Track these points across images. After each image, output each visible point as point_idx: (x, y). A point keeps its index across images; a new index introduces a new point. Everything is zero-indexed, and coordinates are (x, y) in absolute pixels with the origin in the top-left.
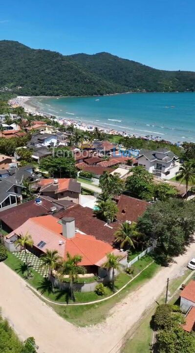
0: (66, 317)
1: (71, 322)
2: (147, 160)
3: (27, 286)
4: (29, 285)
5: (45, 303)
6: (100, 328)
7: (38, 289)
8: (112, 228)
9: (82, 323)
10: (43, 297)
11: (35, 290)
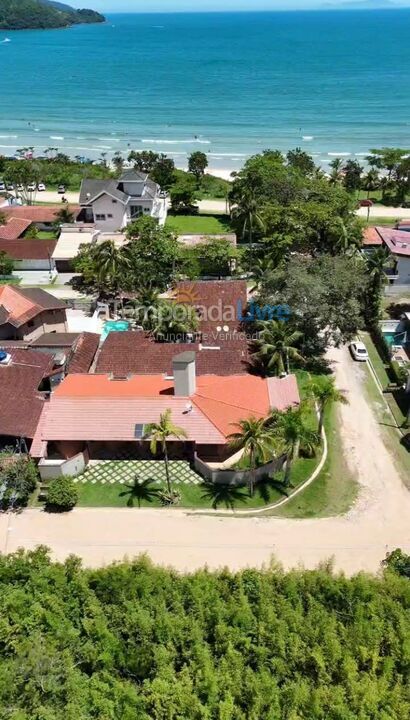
0: (310, 515)
1: (327, 516)
2: (115, 201)
3: (189, 514)
4: (189, 511)
5: (255, 519)
6: (368, 497)
7: (215, 507)
8: (218, 348)
9: (340, 508)
10: (238, 512)
11: (213, 511)
